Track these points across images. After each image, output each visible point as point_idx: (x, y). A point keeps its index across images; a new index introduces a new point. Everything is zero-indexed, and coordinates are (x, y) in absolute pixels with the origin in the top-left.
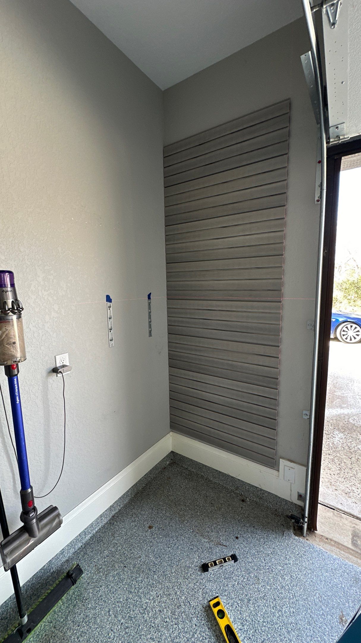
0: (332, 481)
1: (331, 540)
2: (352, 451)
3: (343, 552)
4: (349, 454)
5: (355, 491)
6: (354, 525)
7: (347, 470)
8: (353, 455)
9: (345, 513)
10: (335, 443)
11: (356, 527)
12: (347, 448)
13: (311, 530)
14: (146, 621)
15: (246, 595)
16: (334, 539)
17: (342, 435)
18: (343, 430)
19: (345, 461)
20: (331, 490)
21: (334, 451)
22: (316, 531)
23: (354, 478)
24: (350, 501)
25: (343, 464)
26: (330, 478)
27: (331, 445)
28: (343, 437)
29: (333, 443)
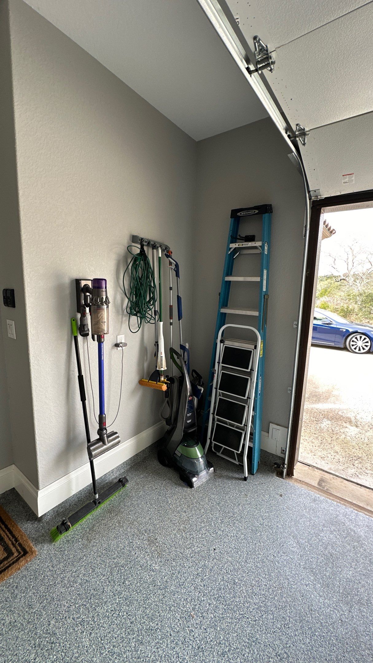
0: (312, 450)
1: (303, 482)
2: (334, 433)
3: (310, 488)
4: (331, 435)
5: (329, 457)
6: (322, 475)
7: (327, 444)
8: (335, 436)
9: (317, 468)
10: (322, 427)
11: (324, 476)
12: (331, 431)
13: (289, 475)
14: (171, 508)
15: (238, 502)
16: (305, 481)
17: (330, 422)
18: (331, 419)
19: (326, 438)
20: (311, 455)
21: (320, 432)
22: (293, 476)
23: (331, 449)
24: (323, 462)
25: (324, 440)
26: (312, 448)
27: (318, 428)
28: (330, 424)
29: (320, 427)
